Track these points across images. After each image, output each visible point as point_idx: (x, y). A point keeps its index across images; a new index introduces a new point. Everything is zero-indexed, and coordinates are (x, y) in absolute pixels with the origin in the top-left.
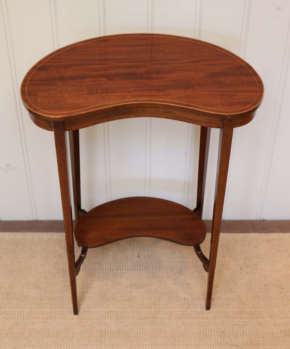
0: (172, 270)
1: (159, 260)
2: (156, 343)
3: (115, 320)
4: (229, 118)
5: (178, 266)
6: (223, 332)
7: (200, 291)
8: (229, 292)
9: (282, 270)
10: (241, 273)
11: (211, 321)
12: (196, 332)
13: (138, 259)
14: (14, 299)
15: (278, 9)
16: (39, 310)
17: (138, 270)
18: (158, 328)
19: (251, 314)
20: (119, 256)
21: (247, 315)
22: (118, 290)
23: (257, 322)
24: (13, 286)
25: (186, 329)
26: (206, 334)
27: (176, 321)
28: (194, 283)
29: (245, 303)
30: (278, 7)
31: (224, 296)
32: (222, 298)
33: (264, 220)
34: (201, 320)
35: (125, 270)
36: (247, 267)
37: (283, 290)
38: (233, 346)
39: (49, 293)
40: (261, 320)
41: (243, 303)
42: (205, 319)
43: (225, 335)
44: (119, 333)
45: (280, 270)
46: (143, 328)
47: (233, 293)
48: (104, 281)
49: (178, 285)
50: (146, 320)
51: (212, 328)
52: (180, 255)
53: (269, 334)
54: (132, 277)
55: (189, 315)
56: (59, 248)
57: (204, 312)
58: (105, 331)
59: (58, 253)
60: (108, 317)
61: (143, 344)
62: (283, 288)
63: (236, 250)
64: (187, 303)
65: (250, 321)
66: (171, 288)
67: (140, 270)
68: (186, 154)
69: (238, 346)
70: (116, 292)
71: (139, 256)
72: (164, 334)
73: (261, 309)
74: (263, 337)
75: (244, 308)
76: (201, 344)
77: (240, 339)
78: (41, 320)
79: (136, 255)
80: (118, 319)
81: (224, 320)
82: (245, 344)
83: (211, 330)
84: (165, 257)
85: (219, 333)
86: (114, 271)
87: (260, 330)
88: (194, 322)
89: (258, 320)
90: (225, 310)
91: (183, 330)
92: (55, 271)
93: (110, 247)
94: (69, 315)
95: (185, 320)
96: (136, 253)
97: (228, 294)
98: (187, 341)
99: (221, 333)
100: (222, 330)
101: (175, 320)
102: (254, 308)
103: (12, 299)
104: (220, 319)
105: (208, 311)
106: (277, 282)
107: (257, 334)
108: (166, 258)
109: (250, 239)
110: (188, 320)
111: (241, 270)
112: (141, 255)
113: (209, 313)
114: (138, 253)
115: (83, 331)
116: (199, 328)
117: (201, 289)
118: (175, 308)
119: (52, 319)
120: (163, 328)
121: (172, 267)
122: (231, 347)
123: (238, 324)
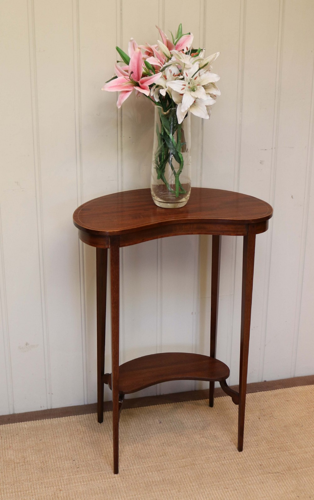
0: (196, 428)
1: (181, 422)
2: (202, 483)
3: (156, 472)
4: (253, 222)
5: (200, 424)
6: (261, 465)
7: (228, 439)
8: (255, 436)
9: (296, 414)
10: (260, 421)
11: (247, 458)
12: (236, 469)
13: (161, 424)
14: (49, 471)
15: (261, 163)
16: (78, 476)
17: (163, 432)
18: (200, 471)
19: (281, 449)
20: (142, 425)
21: (277, 449)
22: (150, 450)
23: (289, 453)
24: (44, 461)
25: (226, 468)
26: (246, 469)
27: (215, 464)
28: (220, 434)
29: (272, 441)
30: (261, 161)
31: (252, 439)
32: (250, 441)
33: (265, 381)
34: (237, 460)
35: (152, 434)
36: (264, 416)
37: (303, 427)
38: (274, 474)
39: (83, 461)
40: (292, 451)
41: (271, 442)
42: (240, 458)
43: (264, 467)
44: (163, 481)
45: (293, 414)
46: (185, 474)
47: (259, 436)
48: (135, 445)
49: (206, 438)
50: (186, 468)
51: (250, 464)
52: (199, 416)
53: (302, 460)
54: (160, 438)
55: (225, 458)
56: (80, 427)
57: (238, 453)
58: (150, 482)
59: (81, 430)
60: (148, 470)
61: (190, 486)
62: (302, 426)
63: (249, 406)
64: (220, 449)
65: (282, 453)
66: (200, 441)
67: (166, 432)
68: (192, 313)
69: (278, 473)
70: (149, 452)
71: (160, 422)
72: (207, 475)
73: (288, 443)
74: (298, 463)
75: (273, 445)
76: (244, 476)
77: (279, 468)
78: (83, 483)
79: (158, 422)
80: (159, 471)
81: (259, 456)
82: (284, 470)
83: (249, 465)
84: (185, 419)
85: (258, 466)
86: (141, 436)
87: (294, 458)
88: (232, 462)
89: (289, 451)
90: (257, 449)
91: (224, 469)
92: (83, 444)
93: (130, 420)
94: (109, 475)
95: (223, 462)
96: (157, 420)
97: (255, 437)
98: (230, 477)
99: (259, 466)
100: (259, 464)
101: (213, 463)
102: (282, 444)
103: (48, 472)
104: (254, 456)
105: (241, 452)
106: (295, 423)
107: (292, 461)
108: (187, 420)
109: (259, 396)
110: (225, 462)
111: (259, 419)
112: (162, 421)
113: (243, 453)
114: (159, 420)
115: (128, 485)
116: (238, 465)
117: (228, 438)
118: (210, 454)
119: (94, 481)
120: (205, 471)
121: (195, 426)
122: (272, 474)
123: (272, 457)
